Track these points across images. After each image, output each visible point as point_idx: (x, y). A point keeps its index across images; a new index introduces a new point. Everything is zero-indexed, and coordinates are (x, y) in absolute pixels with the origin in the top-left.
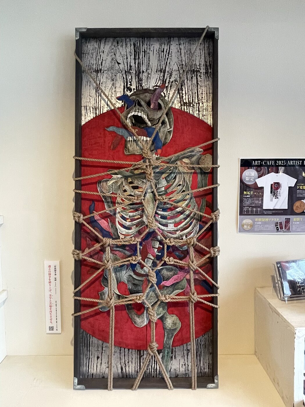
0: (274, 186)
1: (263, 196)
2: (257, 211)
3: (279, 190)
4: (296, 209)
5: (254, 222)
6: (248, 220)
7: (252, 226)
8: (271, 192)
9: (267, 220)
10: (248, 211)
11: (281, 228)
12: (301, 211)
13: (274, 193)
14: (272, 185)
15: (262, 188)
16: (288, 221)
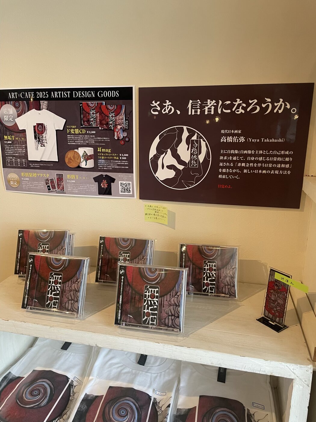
0: (38, 129)
1: (26, 142)
2: (21, 163)
3: (44, 135)
4: (70, 162)
5: (20, 177)
6: (13, 175)
7: (19, 182)
8: (35, 138)
9: (35, 175)
10: (11, 163)
11: (54, 187)
12: (77, 166)
13: (39, 138)
14: (34, 127)
15: (24, 131)
16: (60, 178)
